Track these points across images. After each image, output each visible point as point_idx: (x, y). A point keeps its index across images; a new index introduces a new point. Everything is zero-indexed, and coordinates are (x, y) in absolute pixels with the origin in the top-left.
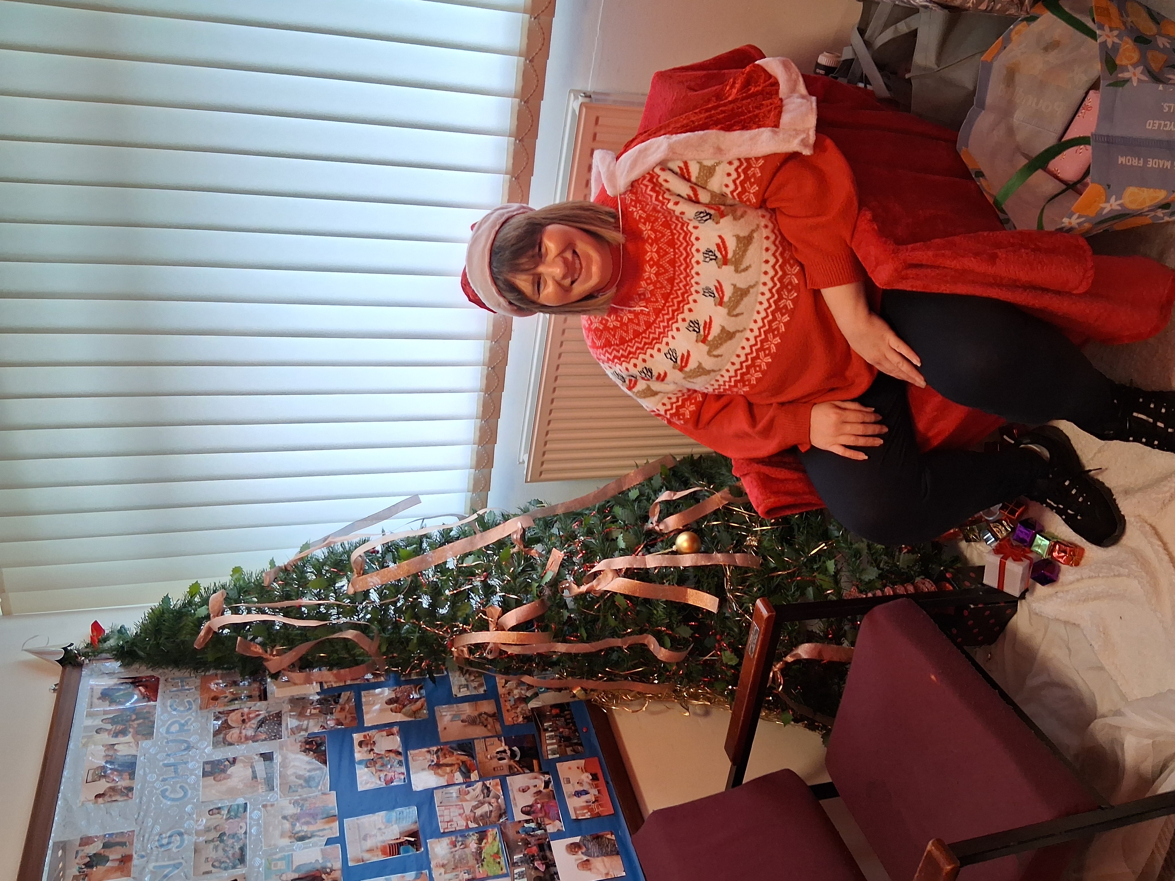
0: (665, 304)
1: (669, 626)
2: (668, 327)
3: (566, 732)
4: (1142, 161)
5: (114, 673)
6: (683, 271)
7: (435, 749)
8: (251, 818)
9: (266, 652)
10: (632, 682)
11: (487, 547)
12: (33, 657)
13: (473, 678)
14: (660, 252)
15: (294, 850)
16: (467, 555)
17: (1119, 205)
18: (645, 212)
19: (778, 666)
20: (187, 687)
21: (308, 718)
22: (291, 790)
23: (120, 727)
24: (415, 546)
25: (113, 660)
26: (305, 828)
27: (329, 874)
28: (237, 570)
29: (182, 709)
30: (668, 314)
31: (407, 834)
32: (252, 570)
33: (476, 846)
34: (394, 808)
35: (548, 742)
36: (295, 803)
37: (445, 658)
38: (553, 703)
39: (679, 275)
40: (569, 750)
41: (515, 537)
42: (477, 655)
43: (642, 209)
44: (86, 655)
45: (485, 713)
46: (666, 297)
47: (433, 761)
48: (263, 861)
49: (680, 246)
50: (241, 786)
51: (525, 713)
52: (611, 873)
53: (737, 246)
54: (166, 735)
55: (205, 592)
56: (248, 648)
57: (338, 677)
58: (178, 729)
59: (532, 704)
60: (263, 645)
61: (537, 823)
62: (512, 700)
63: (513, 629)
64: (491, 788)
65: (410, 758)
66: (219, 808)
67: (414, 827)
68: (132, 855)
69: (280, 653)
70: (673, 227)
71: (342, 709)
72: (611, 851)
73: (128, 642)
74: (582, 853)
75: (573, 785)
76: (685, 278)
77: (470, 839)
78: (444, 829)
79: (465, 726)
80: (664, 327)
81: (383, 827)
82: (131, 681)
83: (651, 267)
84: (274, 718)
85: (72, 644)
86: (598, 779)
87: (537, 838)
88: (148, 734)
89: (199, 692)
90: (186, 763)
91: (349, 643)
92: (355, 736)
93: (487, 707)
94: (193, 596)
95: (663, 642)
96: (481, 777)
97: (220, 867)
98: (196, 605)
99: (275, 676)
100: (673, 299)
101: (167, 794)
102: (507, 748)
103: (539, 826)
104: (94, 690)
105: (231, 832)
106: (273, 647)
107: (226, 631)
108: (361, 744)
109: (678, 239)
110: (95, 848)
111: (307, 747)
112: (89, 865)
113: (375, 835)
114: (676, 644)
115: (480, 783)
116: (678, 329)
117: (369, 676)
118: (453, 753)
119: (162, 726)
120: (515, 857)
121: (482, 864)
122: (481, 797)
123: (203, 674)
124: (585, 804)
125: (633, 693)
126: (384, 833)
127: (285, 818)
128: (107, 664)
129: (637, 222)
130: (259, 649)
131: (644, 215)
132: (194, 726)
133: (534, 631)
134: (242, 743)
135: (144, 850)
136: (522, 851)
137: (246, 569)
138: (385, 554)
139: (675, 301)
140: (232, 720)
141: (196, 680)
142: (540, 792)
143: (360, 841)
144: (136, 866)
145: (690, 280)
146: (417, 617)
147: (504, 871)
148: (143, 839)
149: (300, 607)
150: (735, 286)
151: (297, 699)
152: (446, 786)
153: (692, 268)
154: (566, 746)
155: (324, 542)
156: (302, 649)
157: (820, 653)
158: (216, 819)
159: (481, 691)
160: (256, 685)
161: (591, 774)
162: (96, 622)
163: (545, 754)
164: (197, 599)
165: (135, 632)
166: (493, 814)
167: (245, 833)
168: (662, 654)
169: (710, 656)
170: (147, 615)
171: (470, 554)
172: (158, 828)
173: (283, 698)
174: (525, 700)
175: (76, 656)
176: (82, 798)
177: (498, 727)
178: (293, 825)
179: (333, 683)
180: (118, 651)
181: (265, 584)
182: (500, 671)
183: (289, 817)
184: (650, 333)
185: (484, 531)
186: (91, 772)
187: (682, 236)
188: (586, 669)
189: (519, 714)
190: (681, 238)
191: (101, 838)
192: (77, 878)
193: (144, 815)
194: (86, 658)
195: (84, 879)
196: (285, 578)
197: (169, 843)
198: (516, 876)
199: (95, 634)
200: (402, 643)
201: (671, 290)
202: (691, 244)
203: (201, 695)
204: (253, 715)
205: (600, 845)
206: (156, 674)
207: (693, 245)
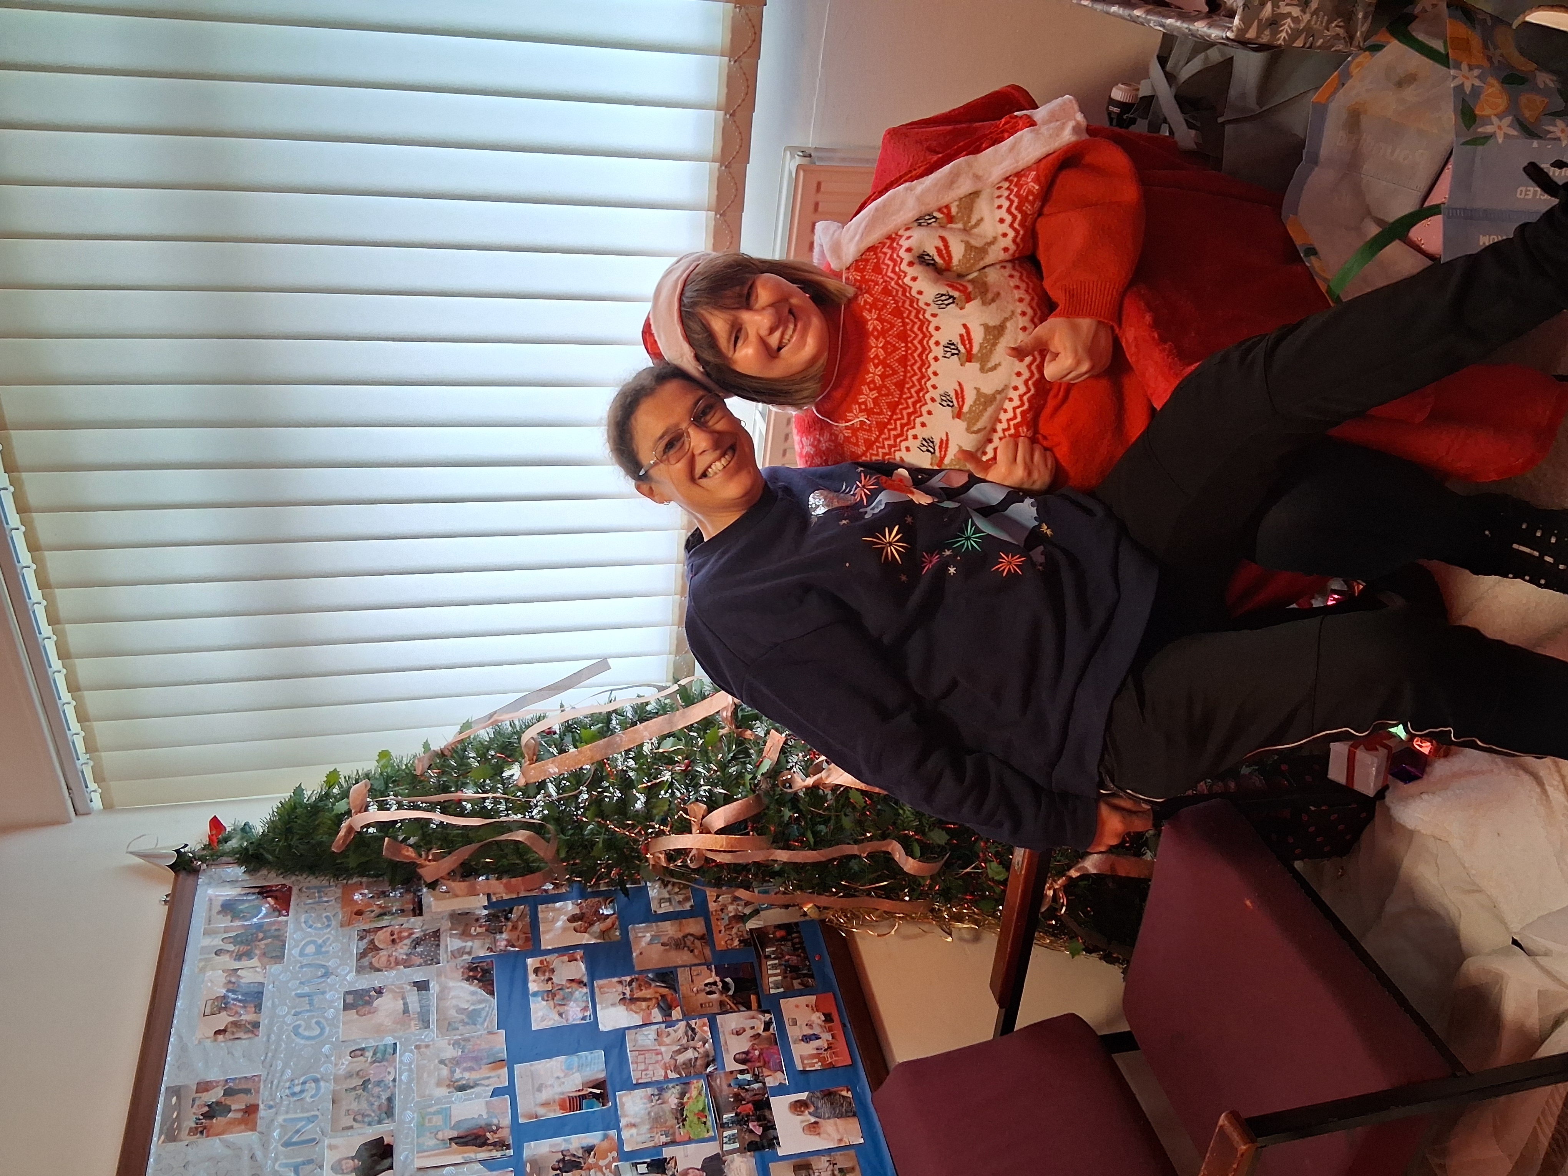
0: (891, 417)
1: (919, 830)
2: (895, 446)
3: (794, 960)
5: (237, 881)
6: (917, 371)
7: (628, 979)
8: (401, 1062)
9: (421, 856)
10: (876, 899)
11: (690, 728)
12: (140, 861)
13: (677, 890)
14: (887, 348)
15: (452, 1102)
16: (663, 738)
18: (871, 295)
19: (1060, 882)
20: (325, 899)
21: (473, 937)
22: (450, 1028)
23: (244, 948)
24: (600, 725)
25: (235, 865)
26: (467, 1075)
27: (495, 1132)
28: (384, 755)
29: (319, 925)
30: (895, 429)
31: (592, 1085)
32: (402, 754)
33: (676, 1101)
34: (575, 1051)
35: (770, 972)
36: (456, 1044)
37: (639, 866)
38: (777, 923)
39: (911, 378)
40: (796, 983)
41: (724, 715)
42: (679, 863)
43: (868, 291)
44: (203, 859)
45: (691, 935)
46: (893, 407)
47: (625, 994)
48: (415, 1115)
49: (914, 339)
50: (388, 1022)
51: (742, 936)
52: (845, 1139)
53: (985, 339)
54: (299, 958)
55: (346, 781)
56: (398, 852)
57: (509, 888)
58: (314, 950)
59: (751, 924)
60: (416, 847)
61: (754, 1074)
62: (727, 918)
63: (721, 831)
64: (697, 1030)
65: (597, 990)
66: (363, 1049)
67: (602, 1075)
68: (258, 1105)
69: (437, 858)
70: (905, 315)
71: (514, 928)
72: (847, 1112)
73: (252, 843)
74: (810, 1113)
75: (800, 1027)
76: (919, 380)
77: (670, 1092)
78: (637, 1080)
79: (668, 950)
80: (890, 446)
81: (562, 1075)
82: (257, 890)
83: (876, 367)
84: (430, 938)
85: (186, 845)
86: (832, 1021)
87: (753, 1093)
88: (277, 957)
89: (340, 905)
90: (324, 993)
91: (521, 846)
92: (529, 961)
93: (695, 927)
94: (330, 787)
95: (912, 851)
96: (684, 1015)
97: (363, 1122)
98: (335, 797)
99: (433, 886)
100: (902, 410)
101: (301, 1030)
102: (718, 979)
103: (757, 1079)
104: (213, 902)
105: (377, 1079)
106: (429, 850)
107: (371, 830)
108: (536, 971)
109: (911, 330)
110: (215, 1095)
111: (471, 974)
112: (208, 1116)
113: (552, 1086)
114: (927, 853)
115: (684, 1023)
116: (908, 449)
117: (549, 886)
118: (650, 985)
119: (294, 947)
120: (725, 1116)
121: (683, 1125)
122: (684, 1041)
123: (345, 881)
124: (815, 1052)
125: (878, 913)
126: (563, 1083)
127: (442, 1062)
128: (229, 870)
129: (861, 309)
130: (411, 853)
131: (870, 300)
132: (334, 947)
133: (748, 834)
134: (391, 968)
135: (273, 1100)
136: (733, 1109)
137: (395, 755)
138: (564, 734)
139: (905, 412)
140: (379, 941)
141: (336, 890)
142: (759, 1034)
143: (534, 1094)
144: (263, 1118)
145: (925, 383)
146: (602, 814)
147: (711, 1133)
148: (271, 1087)
149: (460, 801)
150: (978, 390)
151: (459, 914)
153: (929, 367)
154: (793, 978)
155: (490, 719)
156: (464, 852)
157: (1112, 867)
158: (360, 1063)
159: (687, 906)
160: (409, 897)
161: (824, 1014)
162: (215, 817)
163: (765, 987)
164: (336, 791)
165: (261, 831)
166: (699, 1062)
167: (394, 1080)
168: (910, 865)
169: (973, 868)
170: (275, 810)
171: (669, 735)
172: (289, 1073)
173: (441, 912)
174: (742, 918)
175: (191, 860)
176: (199, 1035)
177: (708, 952)
178: (452, 1072)
179: (504, 895)
180: (241, 854)
181: (418, 772)
182: (710, 881)
183: (447, 1062)
184: (871, 454)
185: (687, 706)
186: (209, 1003)
187: (916, 327)
188: (815, 882)
189: (734, 936)
190: (916, 329)
191: (221, 1083)
192: (193, 1131)
193: (273, 1056)
194: (203, 863)
195: (202, 1132)
196: (442, 765)
197: (302, 1091)
198: (725, 1140)
199: (214, 832)
200: (585, 847)
201: (900, 397)
202: (928, 336)
203: (342, 908)
204: (405, 934)
205: (832, 1104)
206: (287, 882)
207: (931, 336)
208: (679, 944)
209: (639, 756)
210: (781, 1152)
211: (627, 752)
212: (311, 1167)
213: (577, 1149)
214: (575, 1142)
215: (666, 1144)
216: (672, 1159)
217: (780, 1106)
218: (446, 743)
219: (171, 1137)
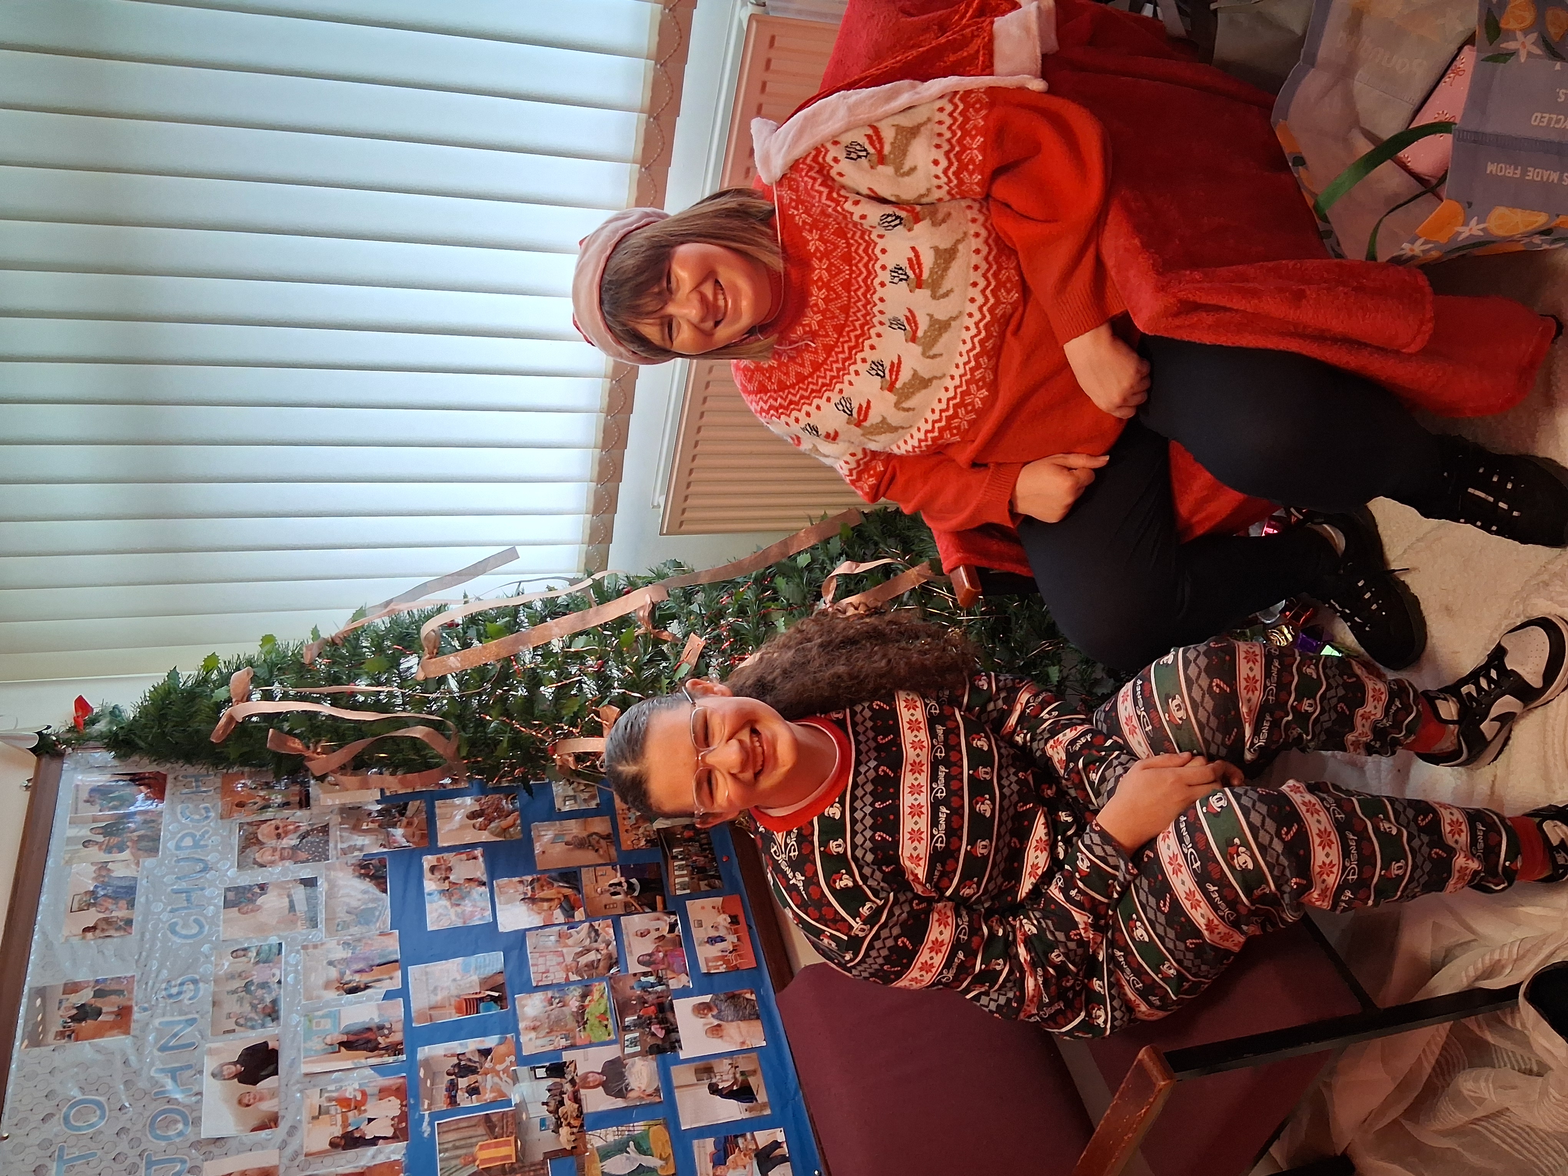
0: (838, 339)
2: (844, 369)
3: (701, 861)
4: (1518, 172)
5: (105, 767)
6: (862, 297)
7: (529, 878)
8: (287, 963)
9: (308, 748)
11: (604, 626)
13: (582, 789)
14: (831, 270)
15: (342, 1006)
16: (575, 636)
17: (1482, 230)
18: (810, 215)
20: (203, 789)
21: (364, 833)
22: (339, 928)
23: (114, 840)
24: (507, 619)
25: (104, 750)
26: (357, 977)
27: (387, 1036)
28: (268, 639)
29: (197, 817)
30: (843, 352)
31: (490, 988)
32: (288, 640)
33: (577, 1003)
34: (474, 953)
35: (676, 873)
36: (346, 944)
37: (545, 765)
39: (855, 303)
40: (703, 884)
41: (641, 614)
42: (587, 764)
43: (807, 212)
44: (68, 742)
45: (597, 834)
46: (839, 330)
47: (526, 894)
48: (302, 1019)
49: (859, 261)
50: (272, 921)
51: (649, 835)
52: (748, 1042)
53: (936, 264)
54: (175, 852)
55: (226, 666)
56: (284, 743)
57: (403, 783)
58: (191, 843)
60: (303, 738)
61: (657, 976)
62: (633, 817)
65: (496, 890)
66: (245, 949)
67: (499, 978)
68: (132, 1007)
69: (326, 751)
70: (849, 236)
71: (410, 823)
72: (750, 1014)
73: (122, 728)
74: (713, 1016)
75: (706, 929)
76: (865, 306)
77: (571, 995)
78: (538, 982)
79: (572, 850)
80: (839, 370)
81: (459, 978)
82: (128, 777)
83: (820, 289)
84: (318, 832)
85: (49, 727)
86: (737, 923)
87: (656, 996)
88: (152, 849)
89: (220, 796)
90: (202, 889)
91: (418, 742)
93: (600, 826)
94: (209, 672)
97: (247, 1026)
98: (214, 683)
99: (321, 779)
100: (848, 332)
101: (177, 928)
102: (623, 880)
103: (660, 981)
105: (260, 981)
106: (317, 743)
107: (254, 721)
108: (433, 869)
109: (856, 252)
110: (85, 996)
111: (363, 871)
112: (76, 1019)
113: (448, 988)
115: (587, 924)
116: (857, 373)
117: (447, 781)
118: (552, 885)
119: (171, 839)
120: (627, 1019)
121: (584, 1028)
122: (587, 942)
123: (225, 771)
124: (720, 954)
126: (460, 985)
127: (331, 963)
128: (97, 755)
129: (800, 230)
130: (297, 745)
131: (809, 220)
132: (212, 840)
134: (276, 863)
135: (149, 1001)
137: (281, 641)
138: (468, 627)
139: (852, 335)
140: (263, 835)
141: (216, 780)
142: (663, 936)
143: (428, 995)
144: (137, 1021)
145: (871, 309)
146: (507, 713)
147: (613, 1037)
148: (146, 989)
149: (352, 694)
150: (930, 316)
151: (350, 808)
152: (541, 928)
153: (874, 293)
154: (700, 880)
155: (386, 607)
156: (357, 746)
158: (241, 964)
159: (593, 804)
160: (297, 788)
161: (730, 916)
162: (80, 698)
163: (672, 889)
164: (214, 676)
165: (132, 716)
166: (601, 964)
167: (279, 982)
170: (148, 694)
171: (581, 634)
172: (165, 973)
173: (330, 806)
175: (54, 744)
176: (65, 932)
177: (613, 852)
178: (342, 974)
179: (399, 790)
180: (110, 739)
181: (306, 660)
183: (336, 963)
184: (818, 377)
185: (600, 603)
186: (77, 898)
187: (862, 248)
189: (641, 836)
190: (860, 251)
191: (92, 984)
192: (61, 1035)
193: (148, 956)
194: (68, 746)
195: (69, 1036)
196: (333, 655)
197: (179, 993)
198: (627, 1043)
199: (80, 714)
200: (488, 745)
201: (846, 320)
202: (874, 259)
203: (222, 799)
204: (291, 827)
205: (735, 1006)
206: (162, 770)
207: (877, 259)
208: (582, 844)
209: (547, 654)
210: (683, 1055)
211: (535, 649)
212: (191, 1072)
213: (472, 1052)
214: (471, 1045)
215: (566, 1048)
216: (571, 1063)
217: (683, 1008)
218: (337, 631)
219: (35, 1040)
